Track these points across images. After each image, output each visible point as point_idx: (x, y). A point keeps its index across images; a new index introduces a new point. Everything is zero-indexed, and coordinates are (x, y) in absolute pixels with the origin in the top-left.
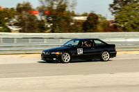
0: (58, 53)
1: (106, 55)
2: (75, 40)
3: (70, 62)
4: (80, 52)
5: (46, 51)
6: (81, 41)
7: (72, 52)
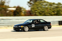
0: (22, 26)
1: (46, 28)
2: (30, 20)
3: (28, 31)
4: (33, 26)
5: (16, 26)
6: (33, 20)
7: (29, 26)
